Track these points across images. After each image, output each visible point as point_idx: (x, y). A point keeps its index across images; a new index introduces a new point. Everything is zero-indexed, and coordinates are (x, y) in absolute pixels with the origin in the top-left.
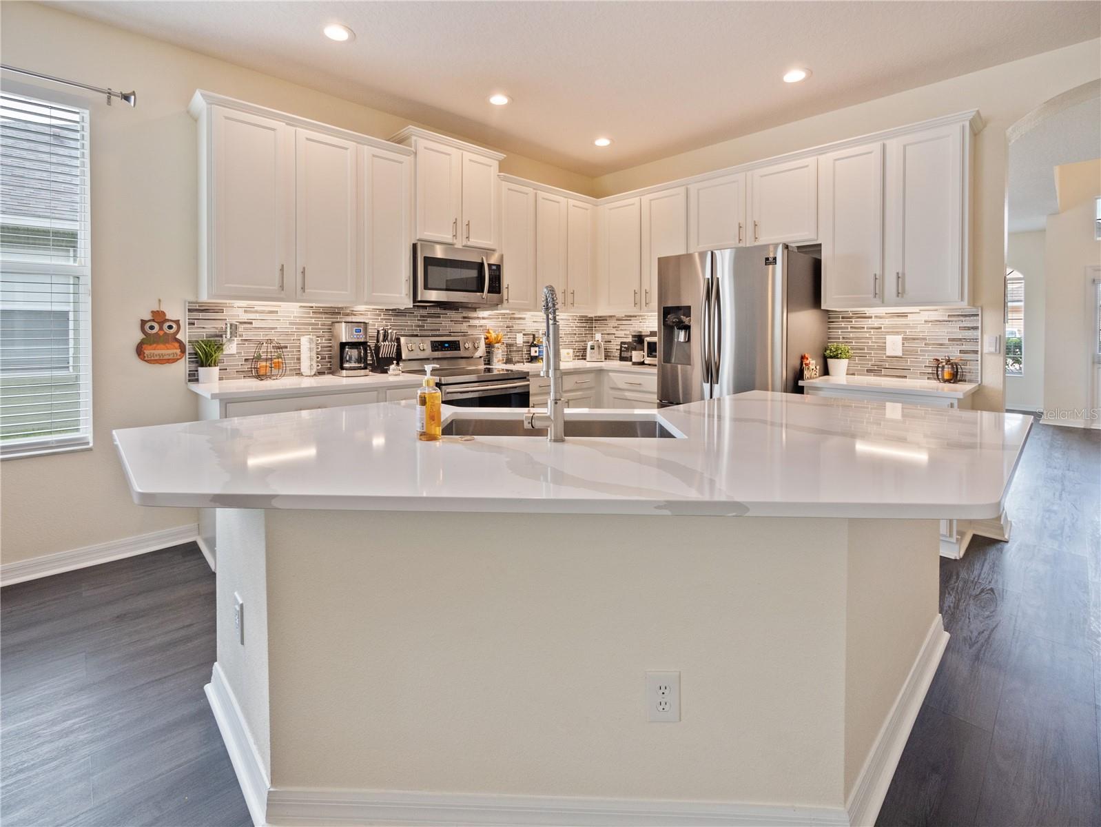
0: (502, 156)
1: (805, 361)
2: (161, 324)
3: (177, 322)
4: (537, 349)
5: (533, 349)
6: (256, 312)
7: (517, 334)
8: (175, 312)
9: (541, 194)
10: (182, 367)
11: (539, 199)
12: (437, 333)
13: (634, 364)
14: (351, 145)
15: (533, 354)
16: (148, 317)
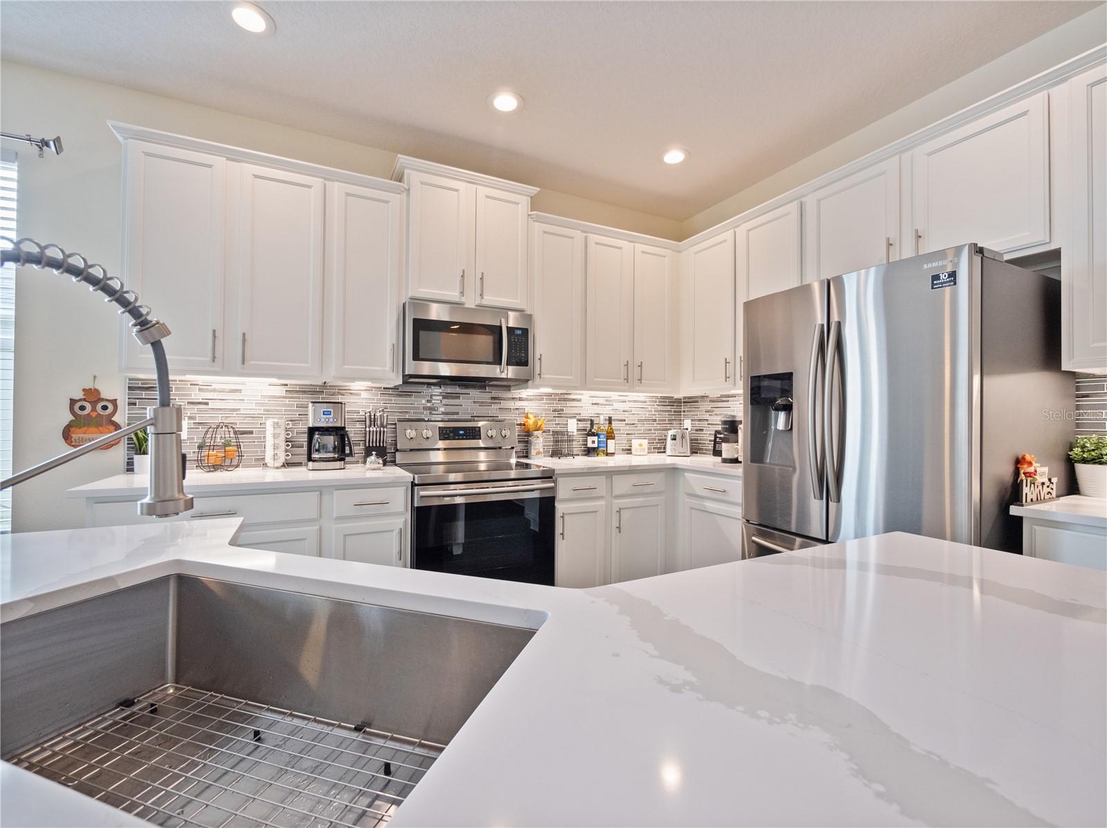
0: (534, 190)
1: (1025, 468)
2: (94, 404)
3: (114, 402)
4: (595, 438)
5: (590, 439)
6: (214, 391)
7: (569, 420)
8: (113, 389)
9: (593, 238)
10: (119, 453)
11: (591, 245)
12: (455, 417)
13: (725, 461)
14: (316, 182)
15: (590, 445)
16: (79, 395)
